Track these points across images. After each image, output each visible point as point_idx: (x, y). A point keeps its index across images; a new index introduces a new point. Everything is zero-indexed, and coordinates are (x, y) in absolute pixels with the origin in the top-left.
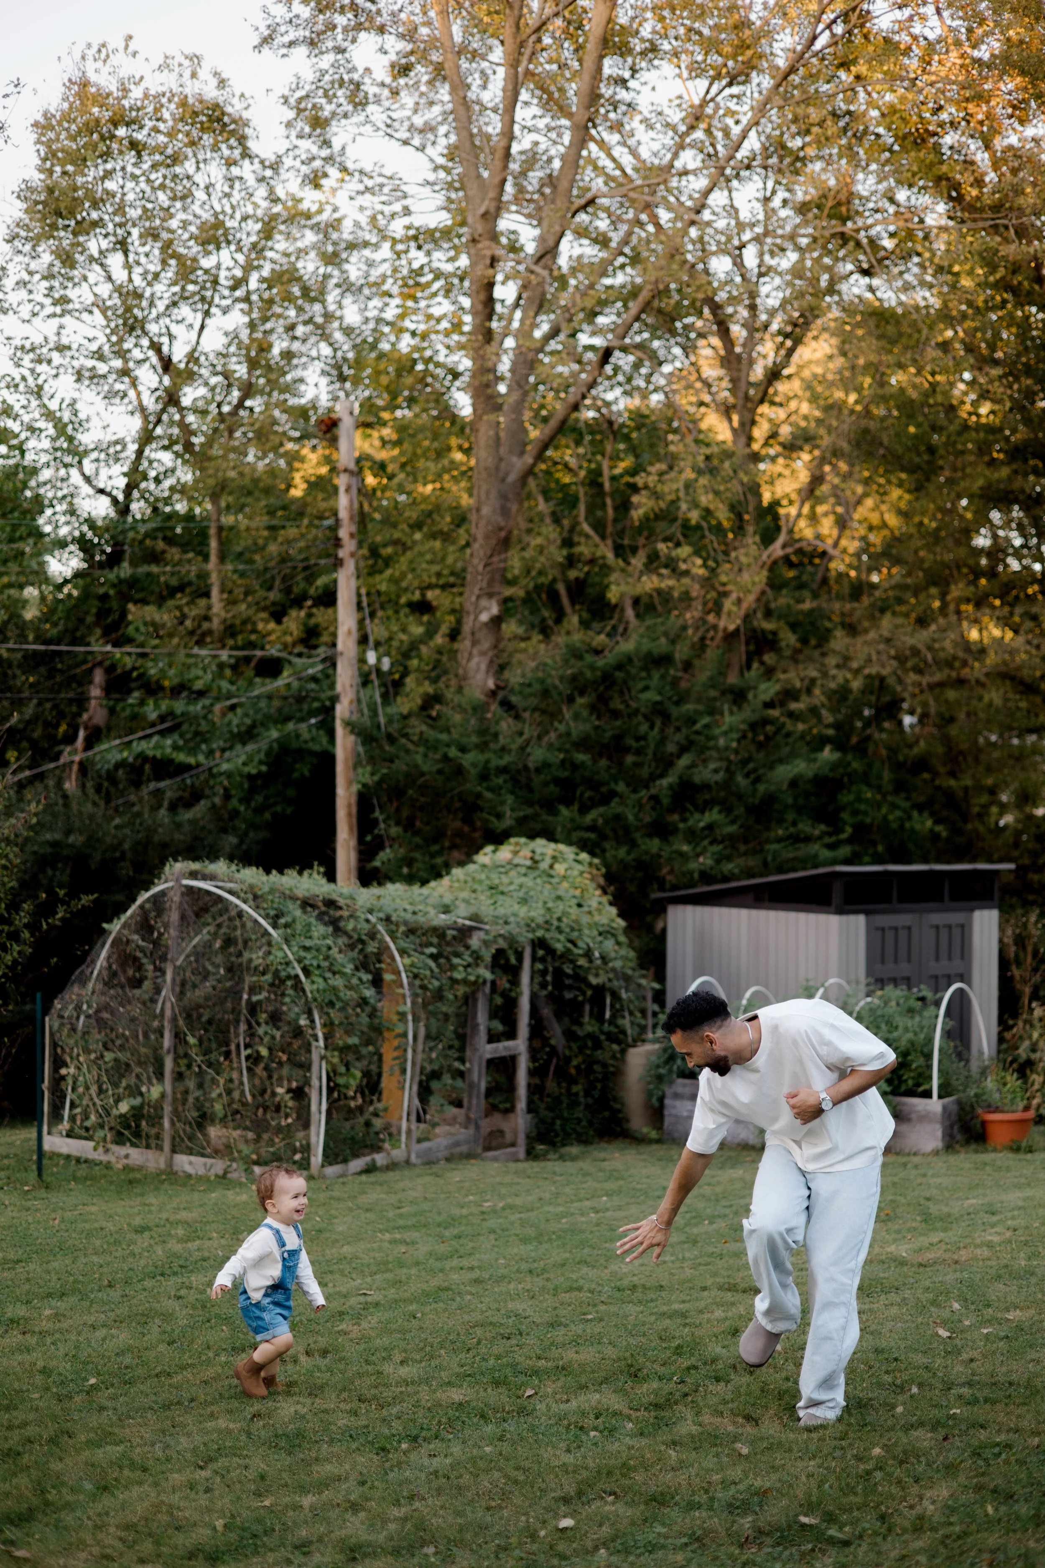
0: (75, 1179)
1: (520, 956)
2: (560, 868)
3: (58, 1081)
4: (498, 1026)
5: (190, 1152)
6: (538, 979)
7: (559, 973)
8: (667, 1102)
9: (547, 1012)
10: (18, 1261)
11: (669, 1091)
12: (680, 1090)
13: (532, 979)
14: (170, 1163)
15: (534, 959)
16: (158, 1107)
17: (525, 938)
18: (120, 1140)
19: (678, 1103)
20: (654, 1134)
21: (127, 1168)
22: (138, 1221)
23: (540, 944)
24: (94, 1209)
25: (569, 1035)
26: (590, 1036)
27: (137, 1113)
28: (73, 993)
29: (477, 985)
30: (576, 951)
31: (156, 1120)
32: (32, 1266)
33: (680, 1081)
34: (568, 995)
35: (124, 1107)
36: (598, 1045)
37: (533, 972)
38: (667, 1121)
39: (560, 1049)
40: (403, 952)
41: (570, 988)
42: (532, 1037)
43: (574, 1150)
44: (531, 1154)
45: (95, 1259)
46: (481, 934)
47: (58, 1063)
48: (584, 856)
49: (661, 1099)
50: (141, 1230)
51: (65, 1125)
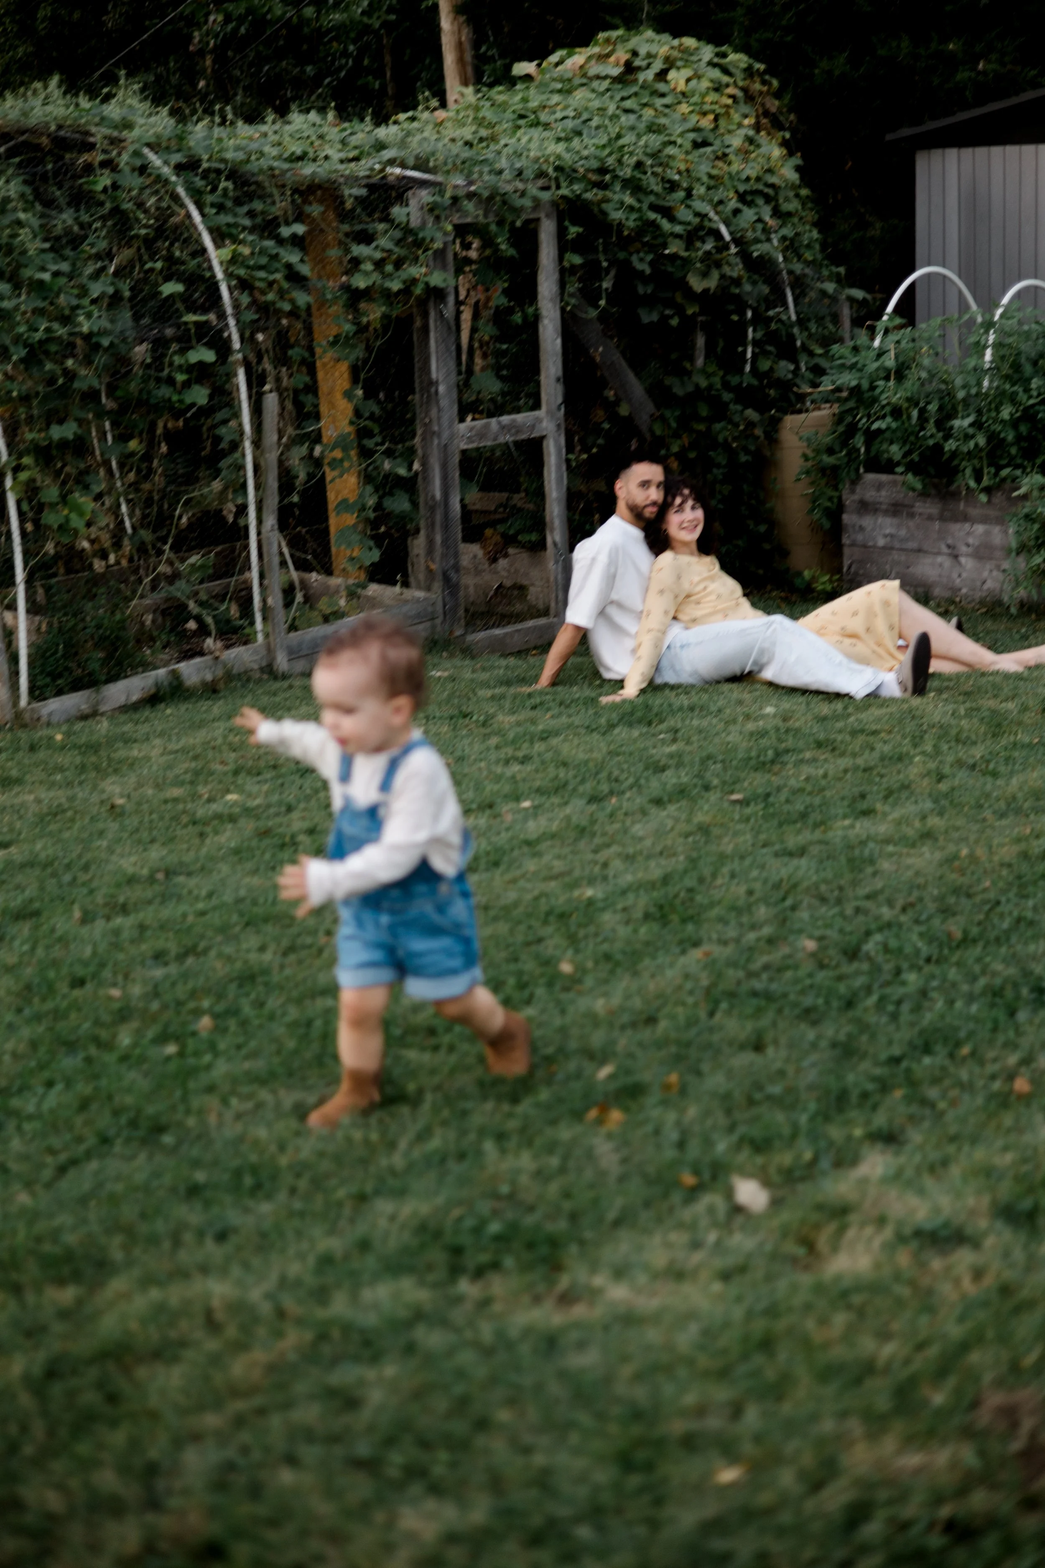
1: (526, 239)
2: (677, 78)
4: (485, 385)
6: (573, 287)
7: (626, 274)
8: (846, 518)
9: (602, 349)
11: (849, 499)
12: (870, 495)
13: (562, 285)
15: (563, 246)
17: (536, 199)
19: (867, 521)
20: (824, 582)
23: (574, 212)
26: (698, 394)
30: (666, 225)
33: (870, 477)
34: (648, 317)
36: (720, 412)
37: (565, 274)
38: (848, 557)
39: (643, 420)
40: (220, 236)
41: (650, 302)
42: (569, 400)
46: (425, 196)
48: (737, 59)
49: (837, 515)
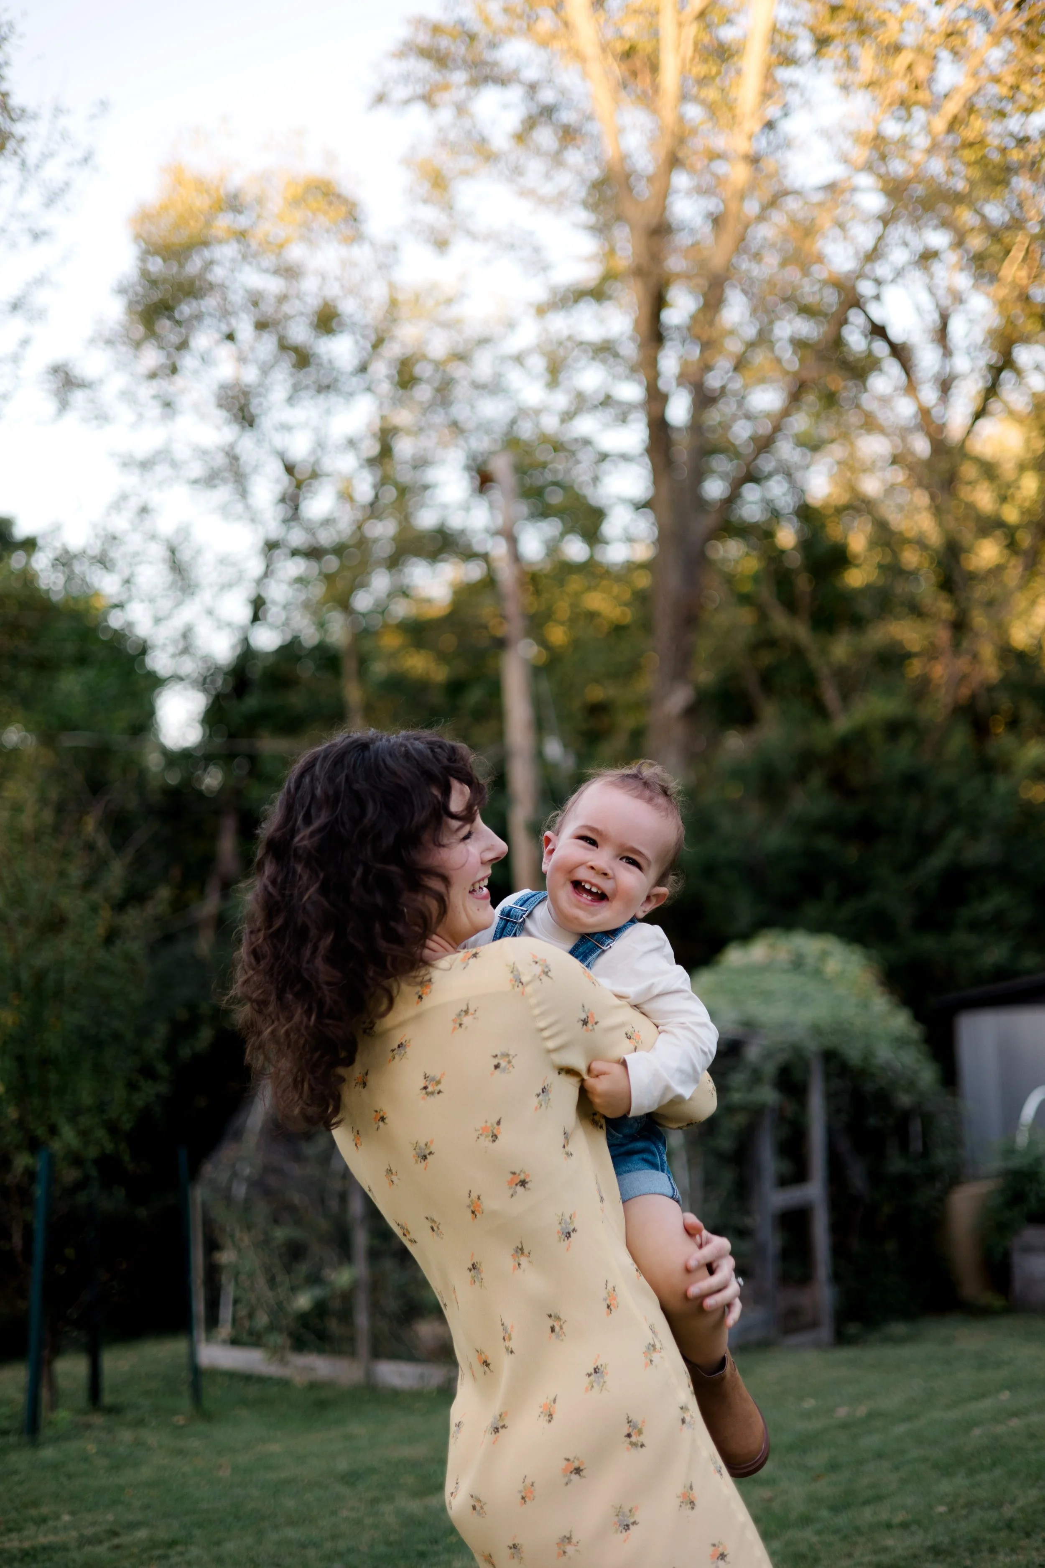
0: (245, 1403)
1: (807, 1070)
3: (213, 1272)
4: (786, 1167)
5: (394, 1356)
6: (832, 1103)
8: (1014, 1258)
9: (844, 1145)
10: (172, 1544)
11: (1015, 1244)
12: (1033, 1240)
13: (824, 1101)
14: (369, 1374)
15: (828, 1075)
16: (347, 1297)
17: (812, 1047)
18: (299, 1345)
19: (1030, 1258)
20: (997, 1302)
21: (313, 1386)
22: (343, 1465)
23: (830, 1056)
24: (275, 1448)
25: (876, 1176)
26: (900, 1176)
27: (321, 1309)
28: (227, 1153)
29: (757, 1112)
30: (874, 1065)
31: (346, 1315)
32: (194, 1551)
33: (1031, 1228)
34: (873, 1121)
35: (303, 1301)
36: (913, 1188)
37: (825, 1092)
38: (1018, 1285)
39: (864, 1195)
42: (829, 1179)
43: (899, 1328)
44: (841, 1339)
45: (291, 1533)
46: (758, 1045)
47: (212, 1246)
48: (855, 950)
49: (1007, 1256)
50: (351, 1478)
51: (225, 1330)
